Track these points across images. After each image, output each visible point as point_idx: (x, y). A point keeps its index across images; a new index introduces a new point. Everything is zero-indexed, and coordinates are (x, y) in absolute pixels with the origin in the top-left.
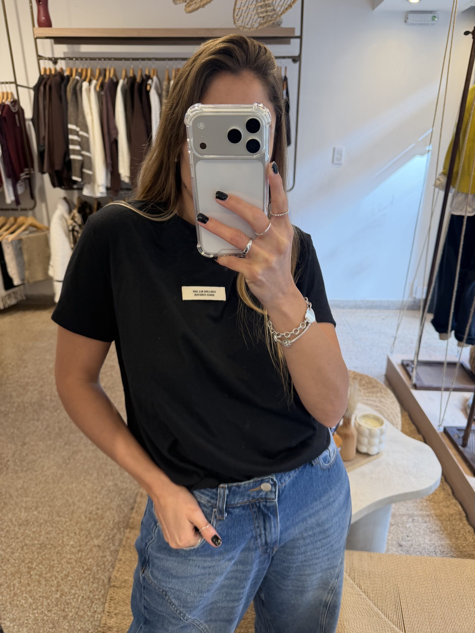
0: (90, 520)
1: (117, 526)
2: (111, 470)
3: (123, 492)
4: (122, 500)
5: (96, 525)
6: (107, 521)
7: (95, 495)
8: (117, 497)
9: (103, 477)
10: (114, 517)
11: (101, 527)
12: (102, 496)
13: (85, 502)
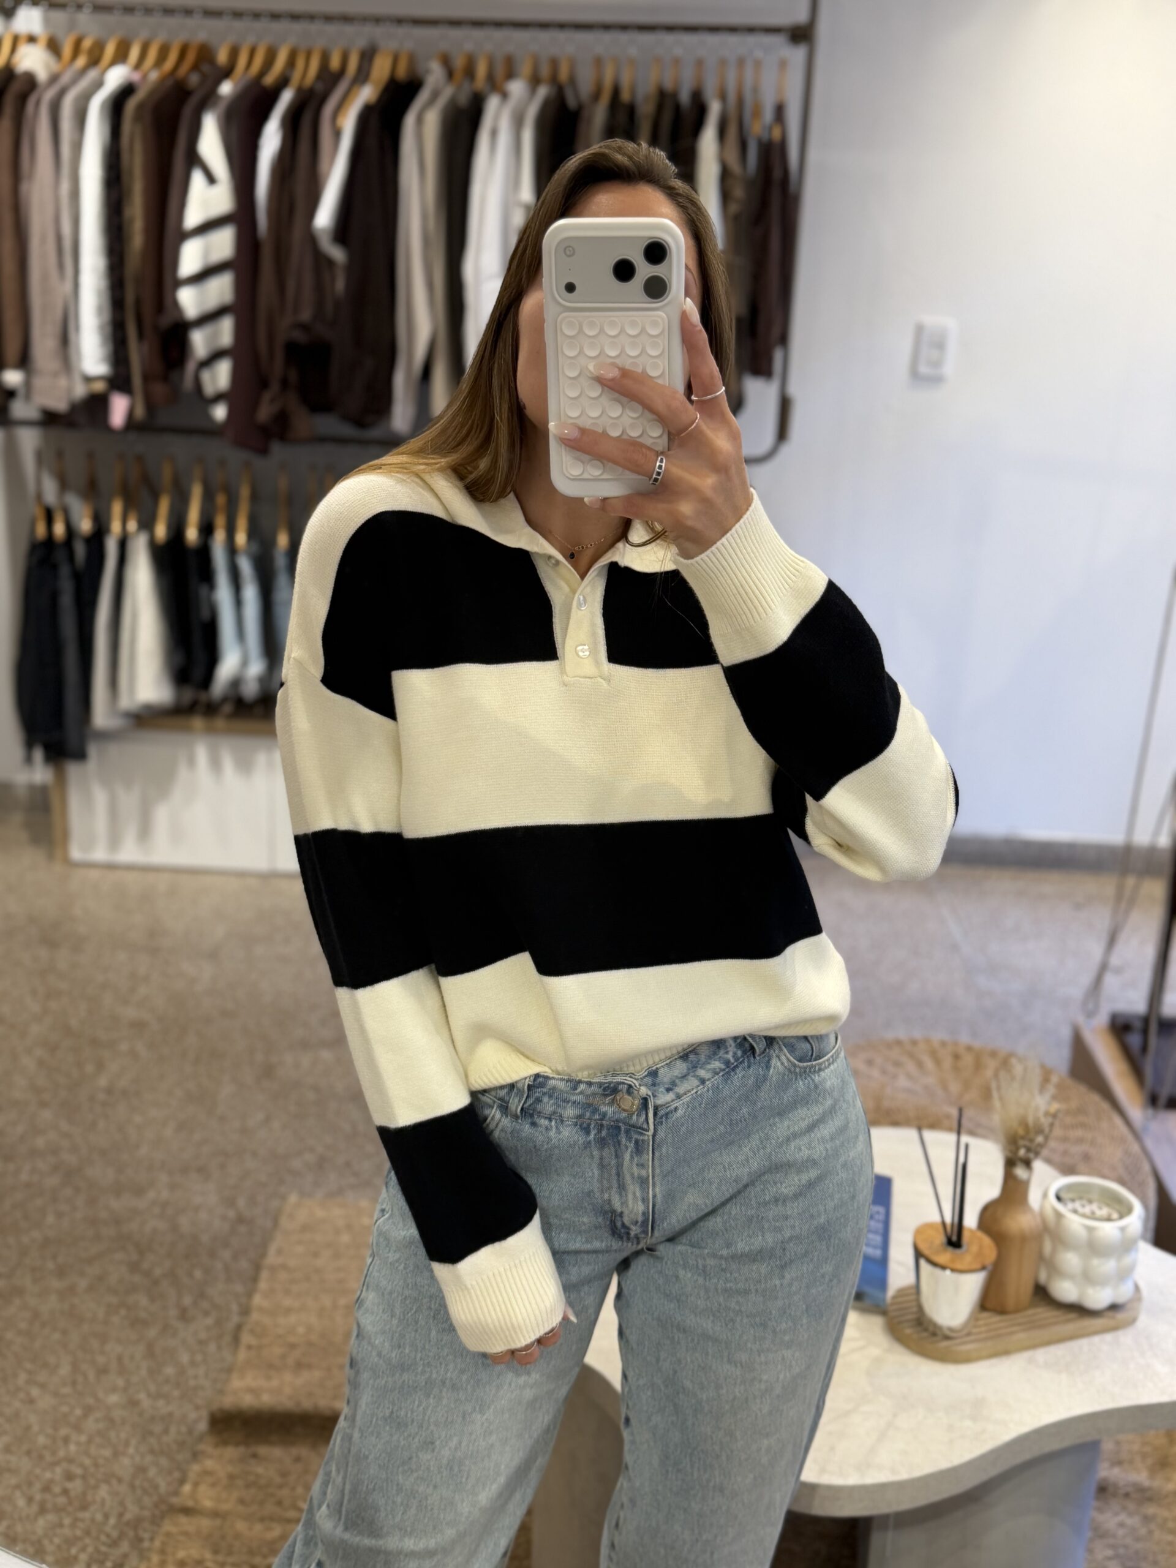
0: (43, 1510)
1: (131, 1534)
2: (120, 1359)
3: (157, 1428)
4: (152, 1451)
5: (61, 1525)
6: (99, 1517)
7: (64, 1431)
8: (133, 1442)
9: (91, 1376)
10: (122, 1503)
11: (78, 1533)
12: (83, 1438)
13: (28, 1453)
